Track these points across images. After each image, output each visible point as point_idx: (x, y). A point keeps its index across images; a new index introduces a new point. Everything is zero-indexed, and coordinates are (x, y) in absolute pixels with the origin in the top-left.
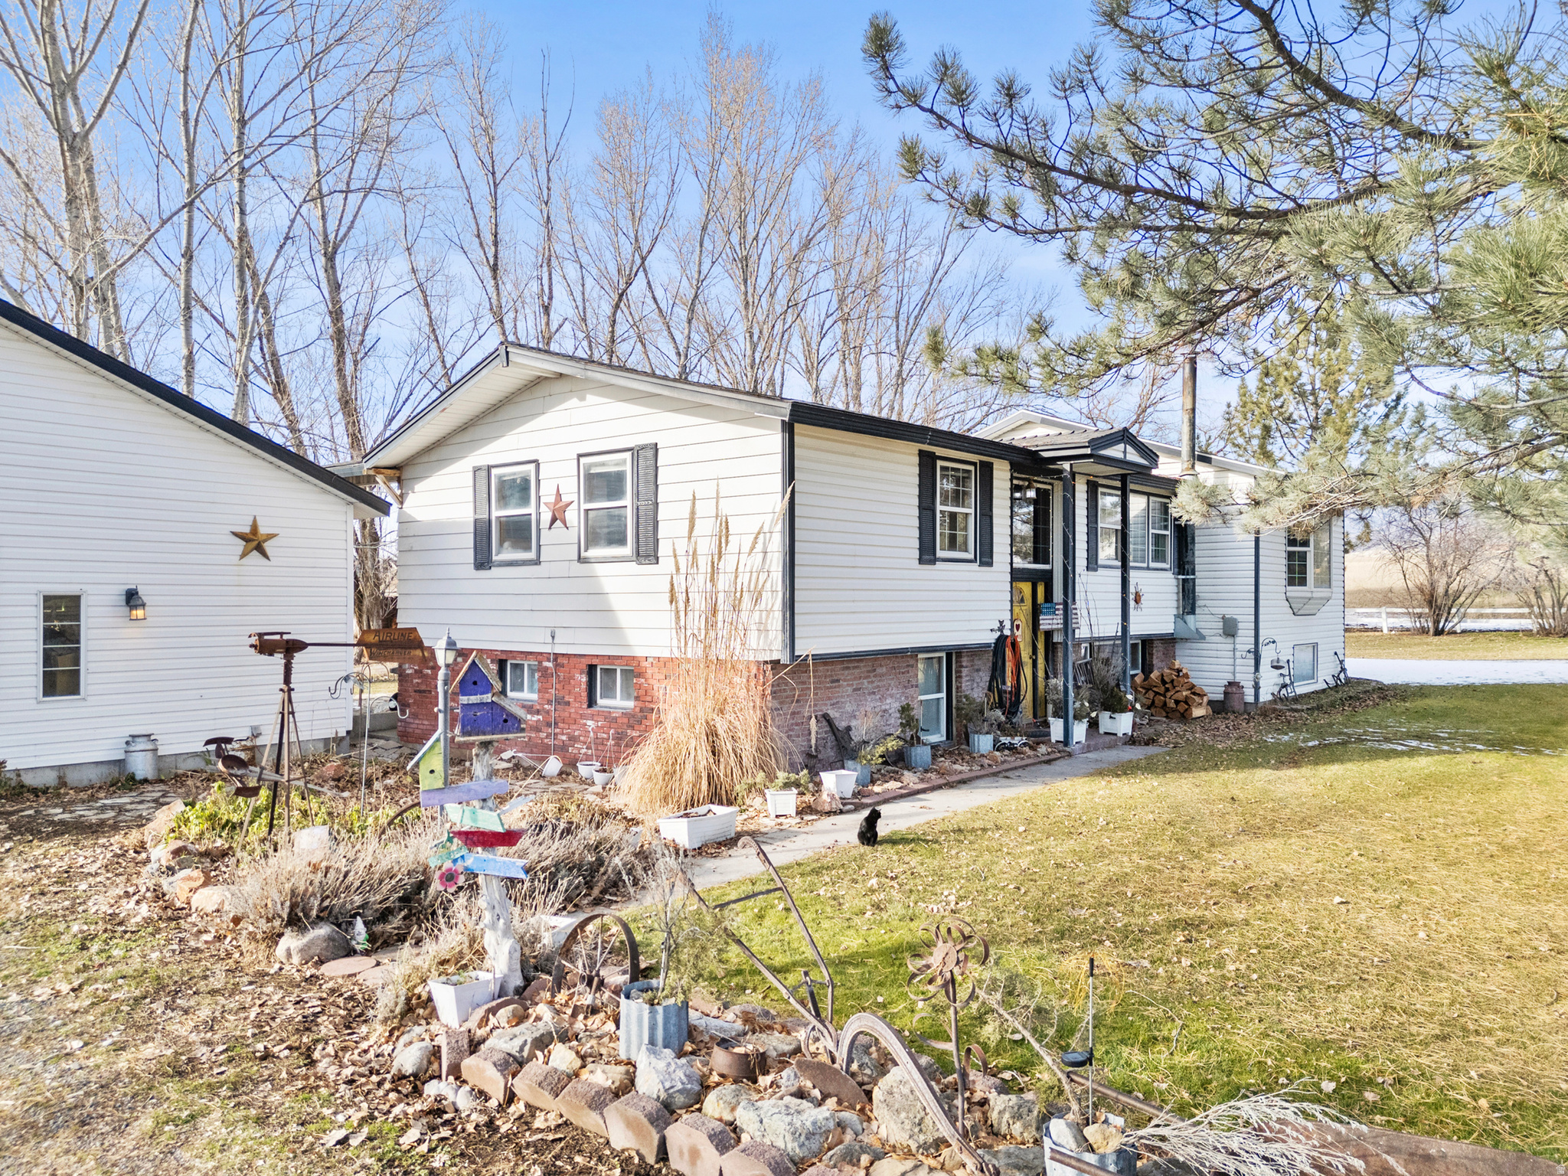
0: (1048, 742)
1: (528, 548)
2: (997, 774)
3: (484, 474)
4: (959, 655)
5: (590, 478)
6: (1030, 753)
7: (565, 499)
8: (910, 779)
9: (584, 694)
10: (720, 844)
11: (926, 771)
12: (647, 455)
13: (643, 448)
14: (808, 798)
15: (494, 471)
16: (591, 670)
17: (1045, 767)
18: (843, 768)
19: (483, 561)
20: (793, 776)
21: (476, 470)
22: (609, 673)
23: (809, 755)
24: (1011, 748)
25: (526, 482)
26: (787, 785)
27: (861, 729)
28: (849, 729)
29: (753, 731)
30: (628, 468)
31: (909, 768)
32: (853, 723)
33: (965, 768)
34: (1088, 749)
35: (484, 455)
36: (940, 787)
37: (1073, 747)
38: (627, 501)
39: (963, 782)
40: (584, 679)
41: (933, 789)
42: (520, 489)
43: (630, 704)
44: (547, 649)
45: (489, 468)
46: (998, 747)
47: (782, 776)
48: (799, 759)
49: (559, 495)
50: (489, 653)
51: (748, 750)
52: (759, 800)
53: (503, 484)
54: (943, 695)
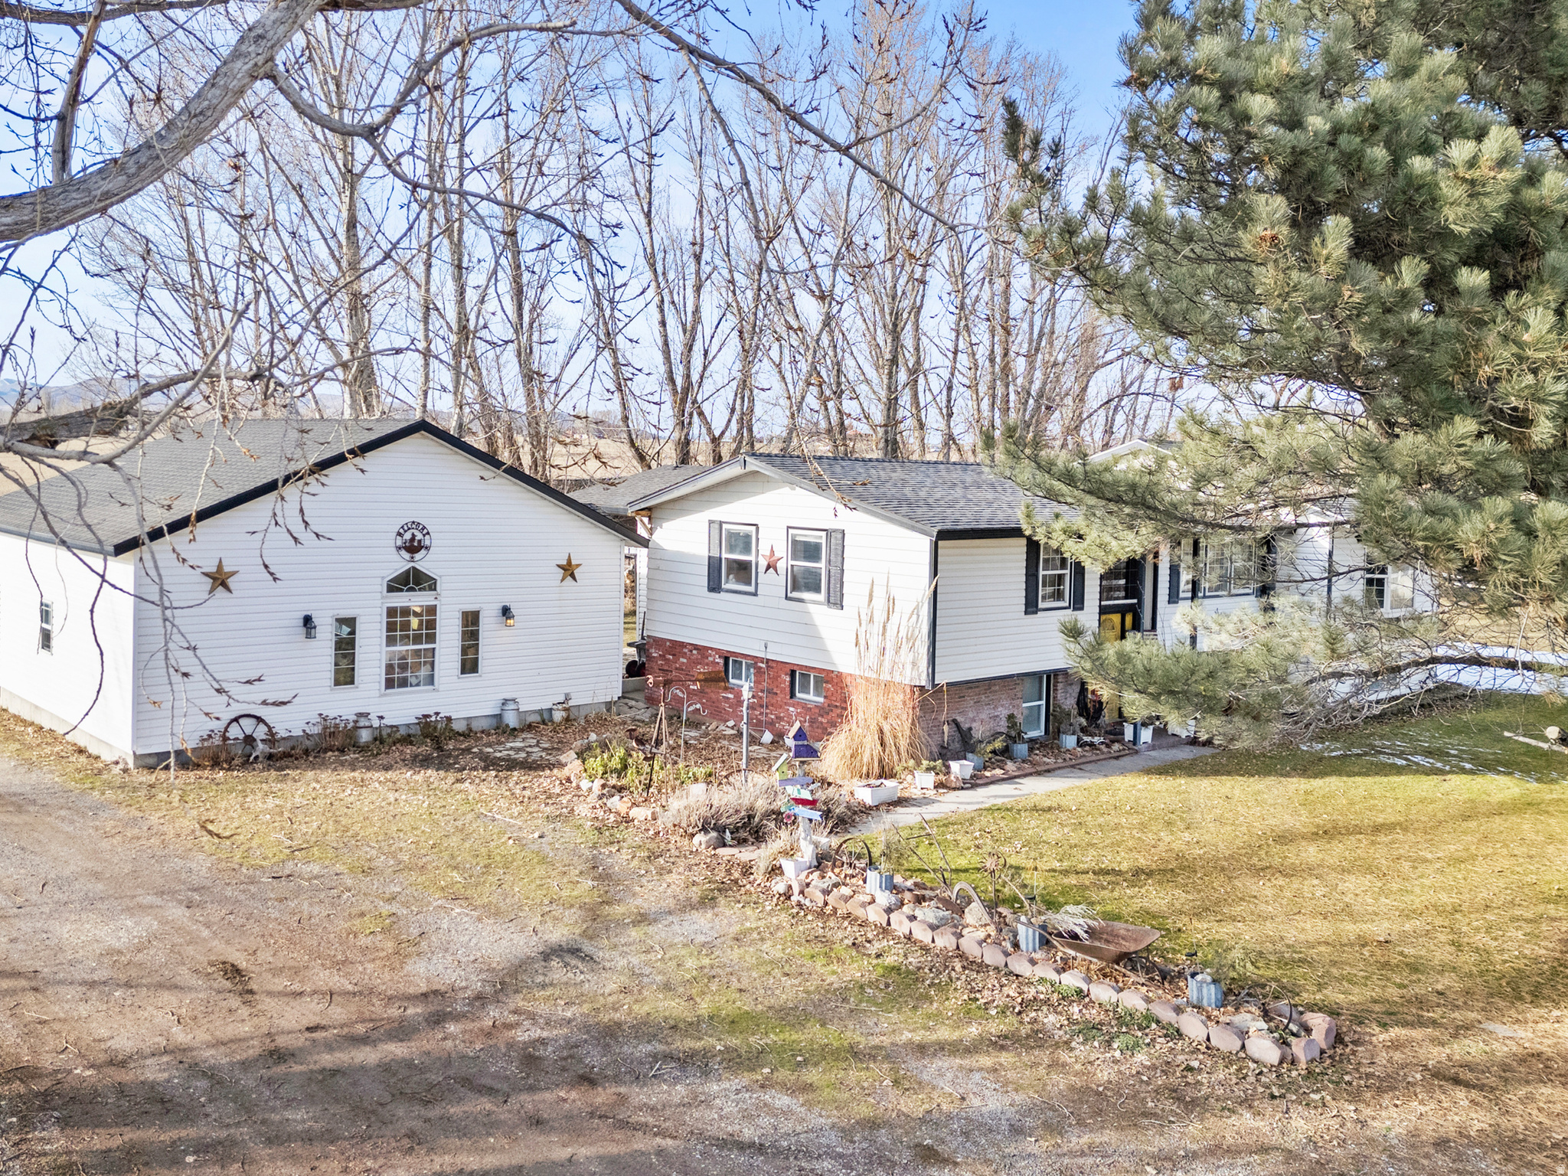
0: (1121, 741)
1: (749, 583)
2: (1075, 766)
3: (717, 526)
4: (1056, 676)
5: (795, 543)
6: (1105, 750)
7: (777, 555)
8: (1010, 766)
9: (788, 690)
10: (889, 804)
11: (1024, 761)
12: (837, 537)
13: (835, 531)
14: (941, 777)
15: (725, 526)
16: (793, 673)
17: (1114, 762)
18: (965, 758)
19: (714, 586)
20: (932, 764)
21: (711, 522)
22: (805, 677)
23: (943, 747)
24: (1092, 745)
25: (748, 537)
26: (928, 769)
27: (979, 731)
28: (970, 729)
29: (908, 733)
30: (823, 541)
31: (1011, 758)
32: (974, 725)
33: (1052, 760)
34: (1153, 748)
35: (719, 513)
36: (1031, 774)
37: (1140, 746)
38: (822, 565)
39: (1048, 771)
40: (788, 679)
41: (1025, 776)
42: (744, 542)
43: (821, 700)
44: (761, 655)
45: (721, 523)
46: (1080, 743)
47: (925, 763)
48: (935, 749)
49: (772, 551)
50: (718, 651)
51: (903, 744)
52: (910, 777)
53: (731, 535)
54: (1043, 702)
